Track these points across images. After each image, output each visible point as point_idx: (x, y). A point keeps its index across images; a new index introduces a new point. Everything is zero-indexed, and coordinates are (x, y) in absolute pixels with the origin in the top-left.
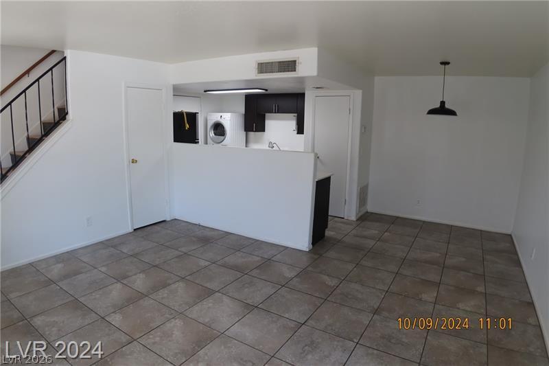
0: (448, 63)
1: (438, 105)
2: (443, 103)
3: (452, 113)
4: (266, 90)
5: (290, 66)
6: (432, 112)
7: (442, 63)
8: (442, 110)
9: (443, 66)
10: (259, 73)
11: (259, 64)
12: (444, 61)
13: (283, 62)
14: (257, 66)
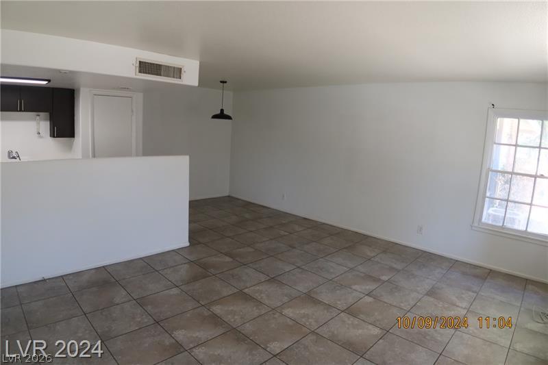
0: (226, 82)
1: (219, 112)
2: (222, 111)
3: (228, 117)
4: (49, 81)
6: (215, 117)
7: (221, 82)
8: (222, 115)
9: (222, 84)
10: (140, 72)
11: (140, 62)
12: (222, 80)
13: (168, 67)
14: (138, 65)
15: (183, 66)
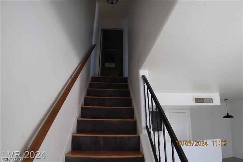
0: (227, 100)
2: (228, 114)
3: (232, 117)
5: (211, 100)
8: (228, 116)
9: (225, 101)
10: (196, 103)
11: (195, 98)
12: (225, 99)
13: (207, 99)
14: (194, 100)
15: (213, 97)
